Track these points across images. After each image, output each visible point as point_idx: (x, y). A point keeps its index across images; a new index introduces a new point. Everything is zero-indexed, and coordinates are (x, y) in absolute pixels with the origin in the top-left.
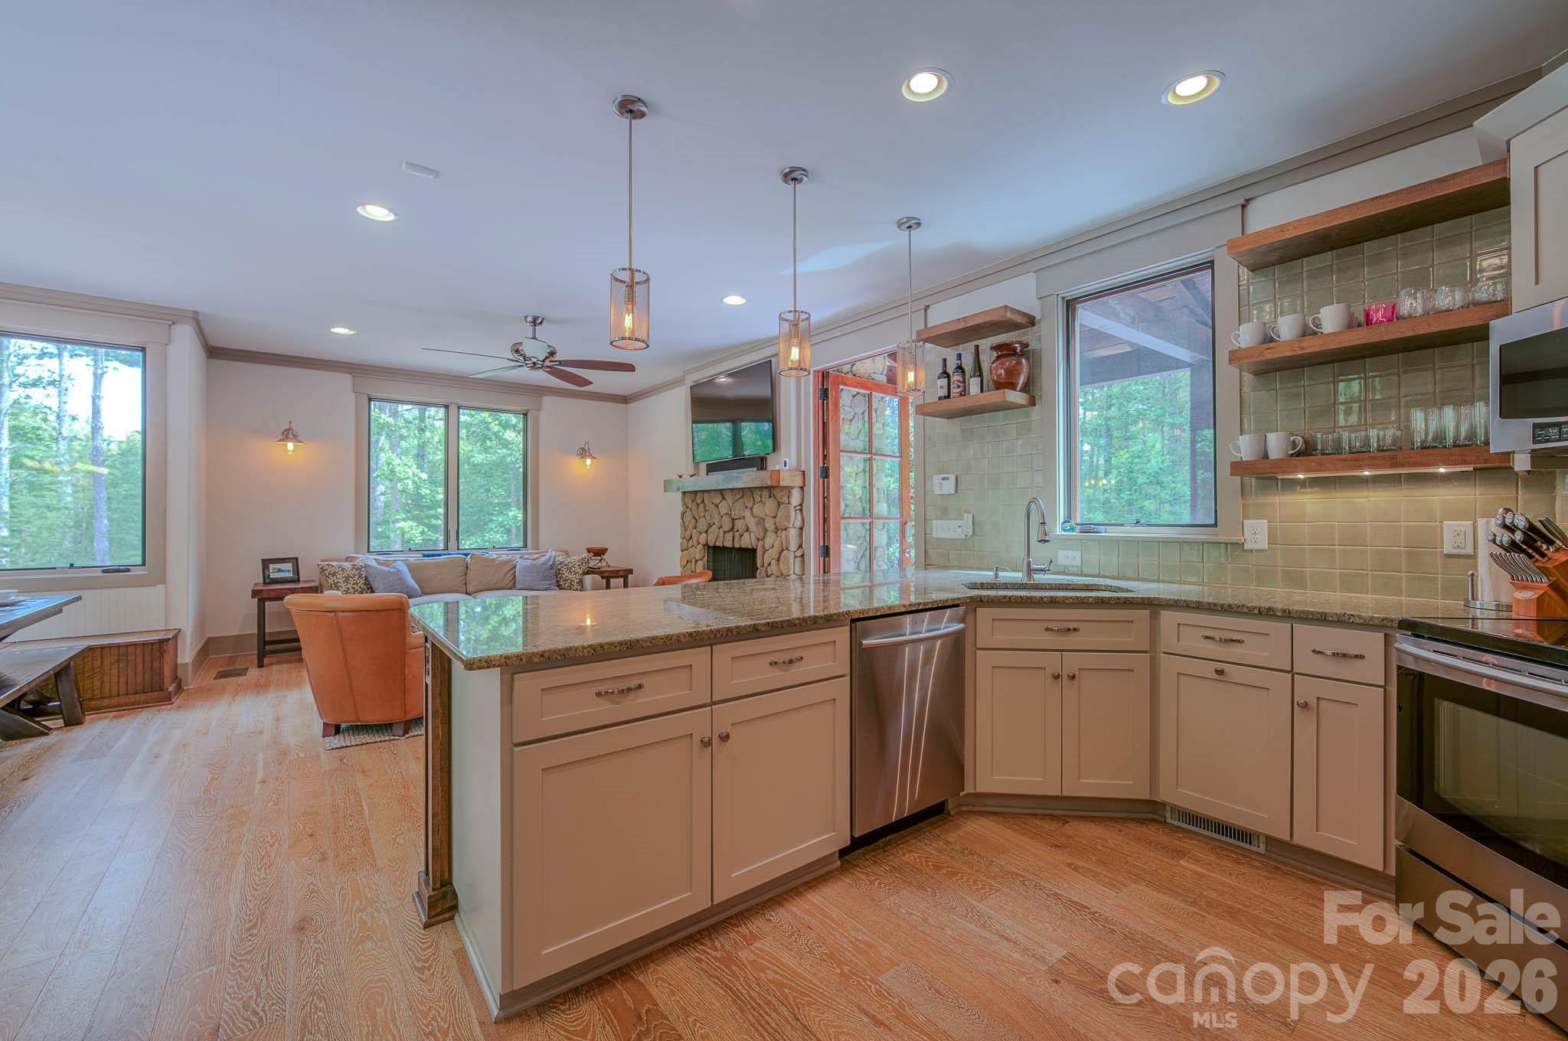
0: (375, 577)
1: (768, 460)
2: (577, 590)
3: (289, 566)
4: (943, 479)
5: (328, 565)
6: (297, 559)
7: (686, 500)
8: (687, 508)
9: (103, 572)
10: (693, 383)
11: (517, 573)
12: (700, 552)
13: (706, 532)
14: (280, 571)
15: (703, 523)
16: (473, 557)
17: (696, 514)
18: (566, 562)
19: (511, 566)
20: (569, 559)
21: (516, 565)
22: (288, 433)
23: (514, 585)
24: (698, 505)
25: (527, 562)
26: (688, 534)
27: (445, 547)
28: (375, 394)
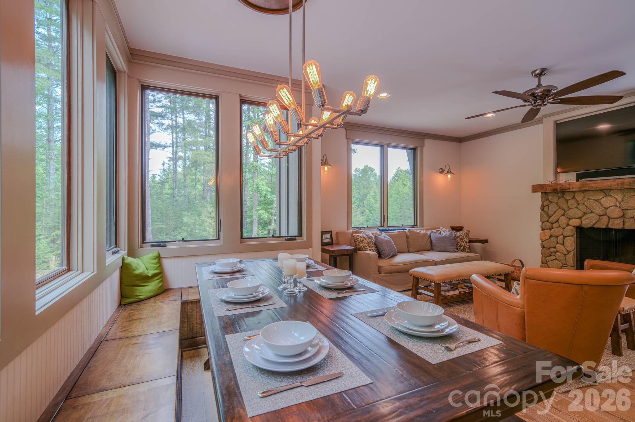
2: (468, 252)
6: (331, 231)
7: (550, 197)
8: (551, 202)
9: (286, 240)
10: (556, 121)
11: (434, 242)
12: (570, 231)
13: (580, 218)
14: (326, 238)
15: (573, 212)
16: (409, 231)
17: (565, 206)
18: (458, 235)
19: (428, 237)
20: (459, 233)
21: (430, 236)
22: (325, 161)
23: (432, 248)
24: (567, 201)
25: (438, 235)
26: (553, 219)
27: (381, 225)
28: (355, 140)
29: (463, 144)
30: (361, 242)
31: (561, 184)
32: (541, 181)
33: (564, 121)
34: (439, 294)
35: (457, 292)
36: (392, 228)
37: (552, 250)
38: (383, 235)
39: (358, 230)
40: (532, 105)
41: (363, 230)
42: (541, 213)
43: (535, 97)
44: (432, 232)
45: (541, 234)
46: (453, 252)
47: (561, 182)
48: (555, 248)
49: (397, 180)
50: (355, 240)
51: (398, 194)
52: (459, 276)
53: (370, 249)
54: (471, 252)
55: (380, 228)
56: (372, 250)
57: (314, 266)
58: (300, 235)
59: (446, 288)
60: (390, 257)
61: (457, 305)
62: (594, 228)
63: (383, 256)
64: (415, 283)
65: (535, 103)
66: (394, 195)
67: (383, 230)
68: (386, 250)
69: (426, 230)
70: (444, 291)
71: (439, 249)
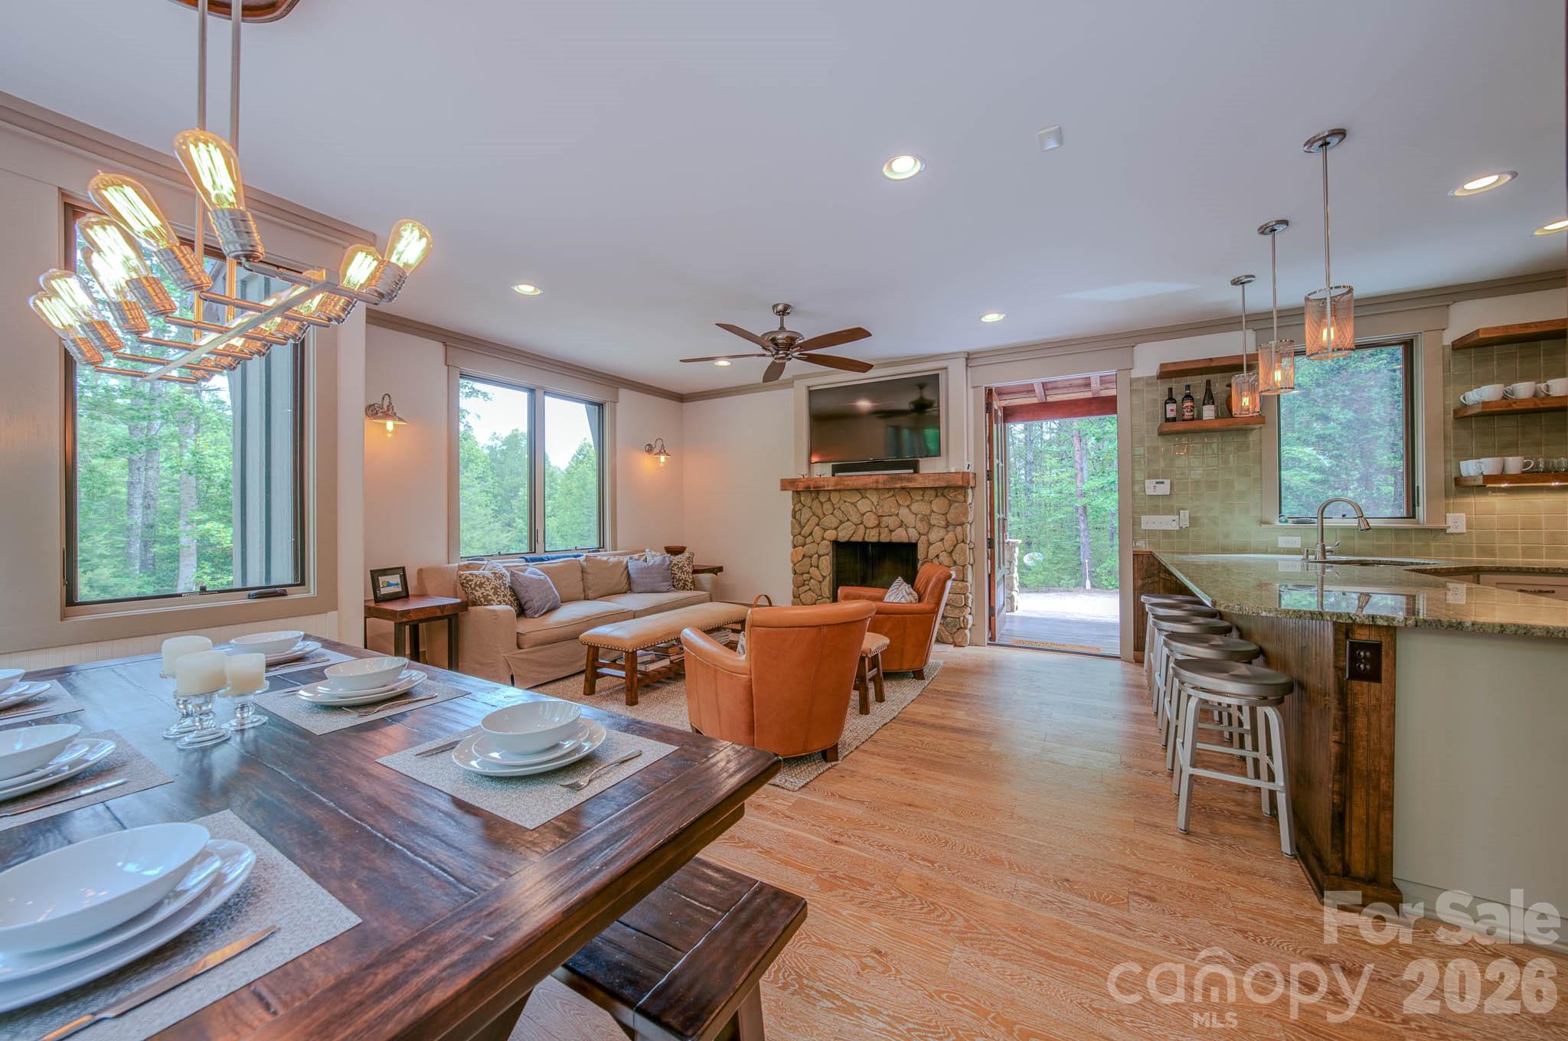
0: (527, 586)
1: (921, 463)
2: (691, 589)
3: (395, 579)
4: (1157, 483)
5: (471, 574)
6: (403, 569)
7: (802, 499)
8: (804, 506)
9: (249, 597)
10: (809, 387)
11: (633, 576)
12: (826, 547)
13: (836, 528)
14: (389, 585)
15: (830, 521)
16: (587, 559)
17: (819, 512)
18: (675, 562)
19: (623, 569)
20: (676, 559)
21: (627, 567)
22: (388, 410)
23: (629, 588)
24: (822, 503)
25: (641, 563)
26: (806, 531)
27: (531, 549)
28: (467, 370)
29: (686, 405)
30: (477, 588)
31: (814, 479)
32: (792, 475)
33: (818, 388)
34: (634, 670)
35: (666, 662)
36: (554, 555)
37: (806, 576)
38: (530, 569)
39: (474, 562)
40: (773, 356)
41: (486, 562)
42: (792, 523)
43: (776, 344)
44: (631, 558)
45: (792, 554)
46: (668, 591)
47: (815, 476)
48: (808, 573)
49: (582, 462)
50: (462, 584)
51: (584, 489)
52: (669, 634)
53: (499, 601)
54: (696, 589)
55: (527, 556)
56: (504, 601)
57: (323, 655)
58: (301, 580)
59: (648, 658)
60: (545, 613)
61: (668, 684)
62: (851, 542)
63: (528, 612)
64: (591, 658)
65: (777, 354)
66: (575, 491)
67: (533, 560)
68: (534, 599)
69: (620, 555)
70: (643, 663)
71: (643, 589)
